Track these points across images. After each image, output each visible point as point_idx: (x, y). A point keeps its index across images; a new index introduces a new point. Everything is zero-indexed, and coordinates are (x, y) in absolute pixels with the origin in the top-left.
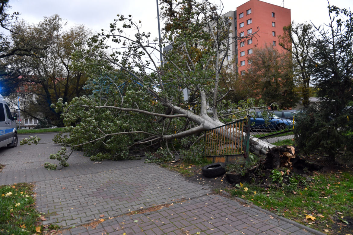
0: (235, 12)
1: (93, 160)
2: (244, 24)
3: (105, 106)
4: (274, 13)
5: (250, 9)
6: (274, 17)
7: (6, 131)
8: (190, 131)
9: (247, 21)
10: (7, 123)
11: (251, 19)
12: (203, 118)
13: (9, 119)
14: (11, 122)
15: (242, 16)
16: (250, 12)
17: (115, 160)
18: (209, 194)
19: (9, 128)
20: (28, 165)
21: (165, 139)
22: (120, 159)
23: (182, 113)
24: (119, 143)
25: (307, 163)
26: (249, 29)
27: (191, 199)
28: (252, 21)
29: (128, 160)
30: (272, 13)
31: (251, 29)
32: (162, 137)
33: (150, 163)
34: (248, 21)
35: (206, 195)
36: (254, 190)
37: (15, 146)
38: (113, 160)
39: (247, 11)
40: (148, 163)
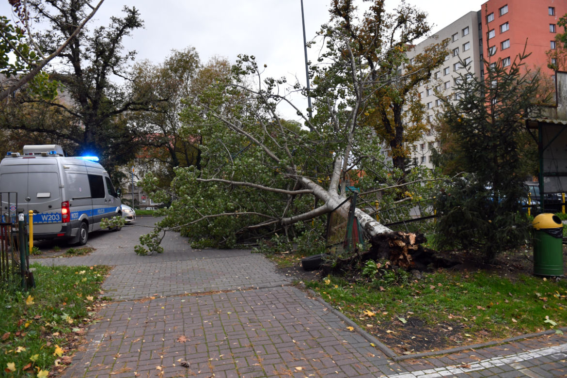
0: (479, 13)
1: (193, 248)
2: (496, 33)
3: (213, 179)
4: (553, 8)
5: (506, 5)
6: (553, 15)
7: (106, 210)
8: (312, 212)
9: (501, 26)
10: (108, 200)
11: (507, 23)
12: (330, 194)
13: (110, 196)
14: (114, 199)
15: (491, 18)
16: (505, 10)
17: (220, 248)
18: (284, 285)
19: (110, 207)
20: (121, 249)
21: (284, 222)
22: (226, 247)
23: (310, 188)
24: (225, 227)
25: (435, 257)
26: (505, 41)
27: (260, 288)
28: (510, 27)
29: (237, 248)
30: (550, 8)
31: (508, 39)
32: (280, 220)
33: (259, 252)
34: (503, 26)
35: (281, 286)
36: (336, 283)
37: (119, 230)
38: (218, 248)
39: (500, 9)
40: (256, 252)
